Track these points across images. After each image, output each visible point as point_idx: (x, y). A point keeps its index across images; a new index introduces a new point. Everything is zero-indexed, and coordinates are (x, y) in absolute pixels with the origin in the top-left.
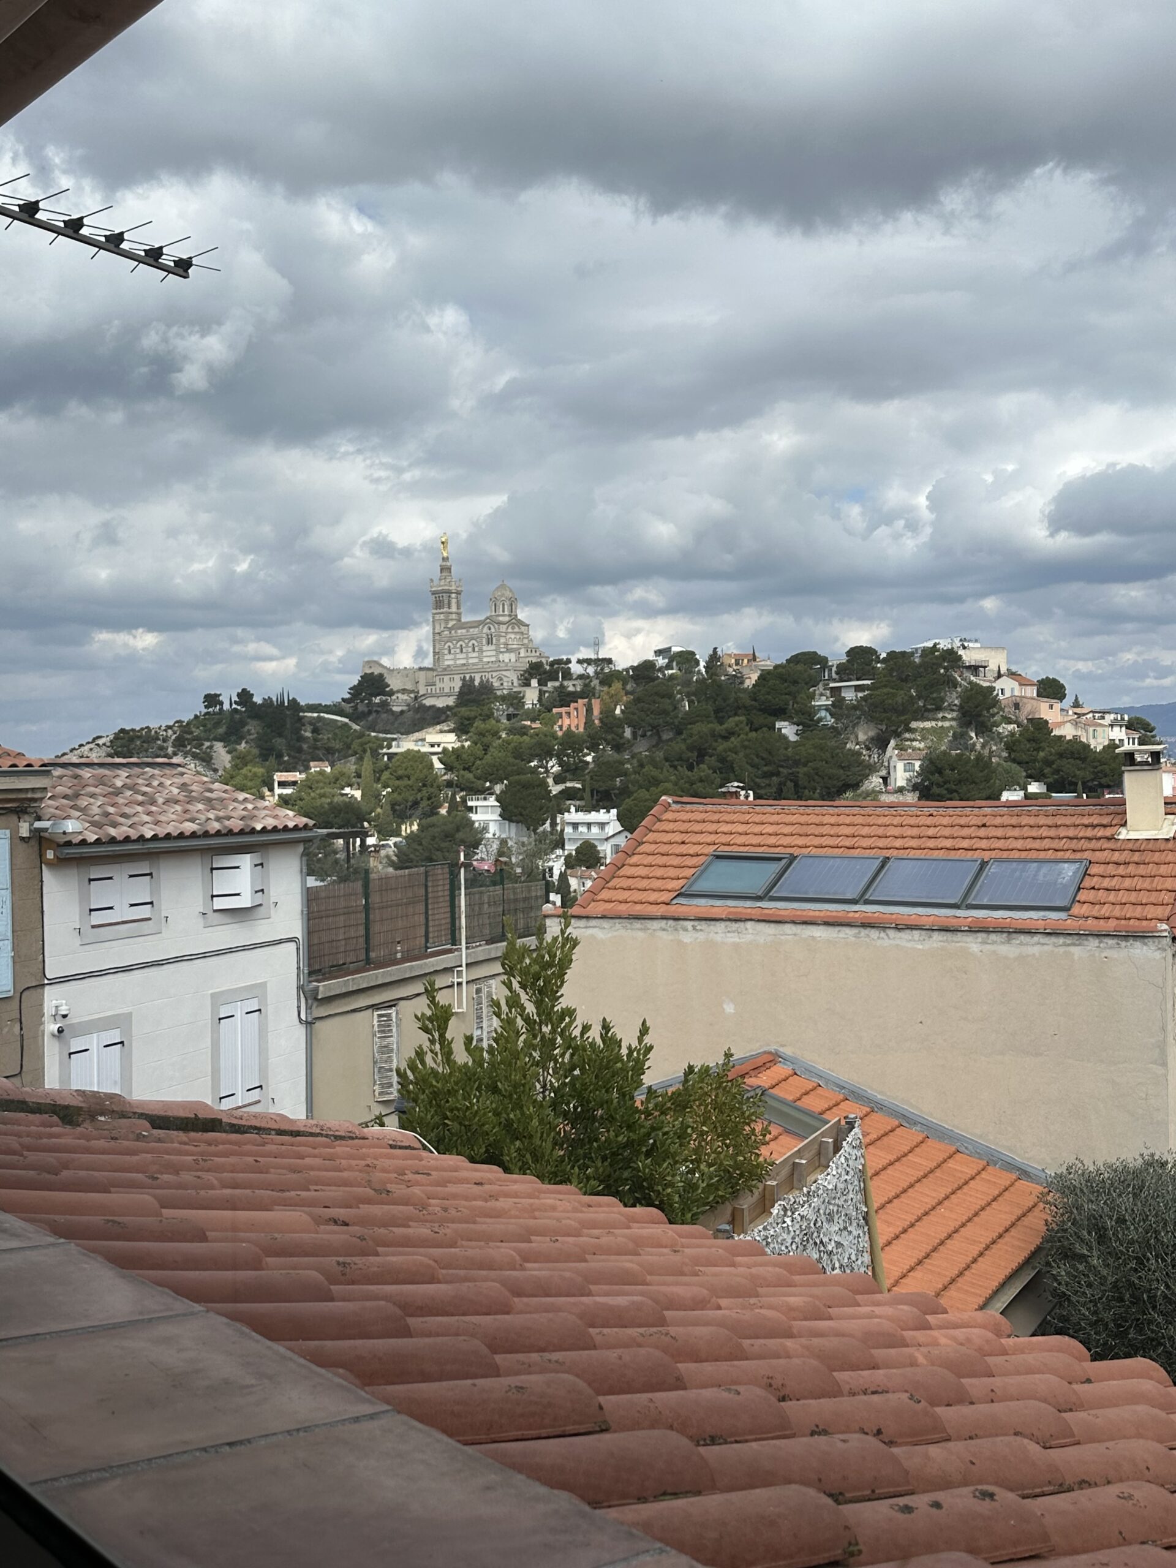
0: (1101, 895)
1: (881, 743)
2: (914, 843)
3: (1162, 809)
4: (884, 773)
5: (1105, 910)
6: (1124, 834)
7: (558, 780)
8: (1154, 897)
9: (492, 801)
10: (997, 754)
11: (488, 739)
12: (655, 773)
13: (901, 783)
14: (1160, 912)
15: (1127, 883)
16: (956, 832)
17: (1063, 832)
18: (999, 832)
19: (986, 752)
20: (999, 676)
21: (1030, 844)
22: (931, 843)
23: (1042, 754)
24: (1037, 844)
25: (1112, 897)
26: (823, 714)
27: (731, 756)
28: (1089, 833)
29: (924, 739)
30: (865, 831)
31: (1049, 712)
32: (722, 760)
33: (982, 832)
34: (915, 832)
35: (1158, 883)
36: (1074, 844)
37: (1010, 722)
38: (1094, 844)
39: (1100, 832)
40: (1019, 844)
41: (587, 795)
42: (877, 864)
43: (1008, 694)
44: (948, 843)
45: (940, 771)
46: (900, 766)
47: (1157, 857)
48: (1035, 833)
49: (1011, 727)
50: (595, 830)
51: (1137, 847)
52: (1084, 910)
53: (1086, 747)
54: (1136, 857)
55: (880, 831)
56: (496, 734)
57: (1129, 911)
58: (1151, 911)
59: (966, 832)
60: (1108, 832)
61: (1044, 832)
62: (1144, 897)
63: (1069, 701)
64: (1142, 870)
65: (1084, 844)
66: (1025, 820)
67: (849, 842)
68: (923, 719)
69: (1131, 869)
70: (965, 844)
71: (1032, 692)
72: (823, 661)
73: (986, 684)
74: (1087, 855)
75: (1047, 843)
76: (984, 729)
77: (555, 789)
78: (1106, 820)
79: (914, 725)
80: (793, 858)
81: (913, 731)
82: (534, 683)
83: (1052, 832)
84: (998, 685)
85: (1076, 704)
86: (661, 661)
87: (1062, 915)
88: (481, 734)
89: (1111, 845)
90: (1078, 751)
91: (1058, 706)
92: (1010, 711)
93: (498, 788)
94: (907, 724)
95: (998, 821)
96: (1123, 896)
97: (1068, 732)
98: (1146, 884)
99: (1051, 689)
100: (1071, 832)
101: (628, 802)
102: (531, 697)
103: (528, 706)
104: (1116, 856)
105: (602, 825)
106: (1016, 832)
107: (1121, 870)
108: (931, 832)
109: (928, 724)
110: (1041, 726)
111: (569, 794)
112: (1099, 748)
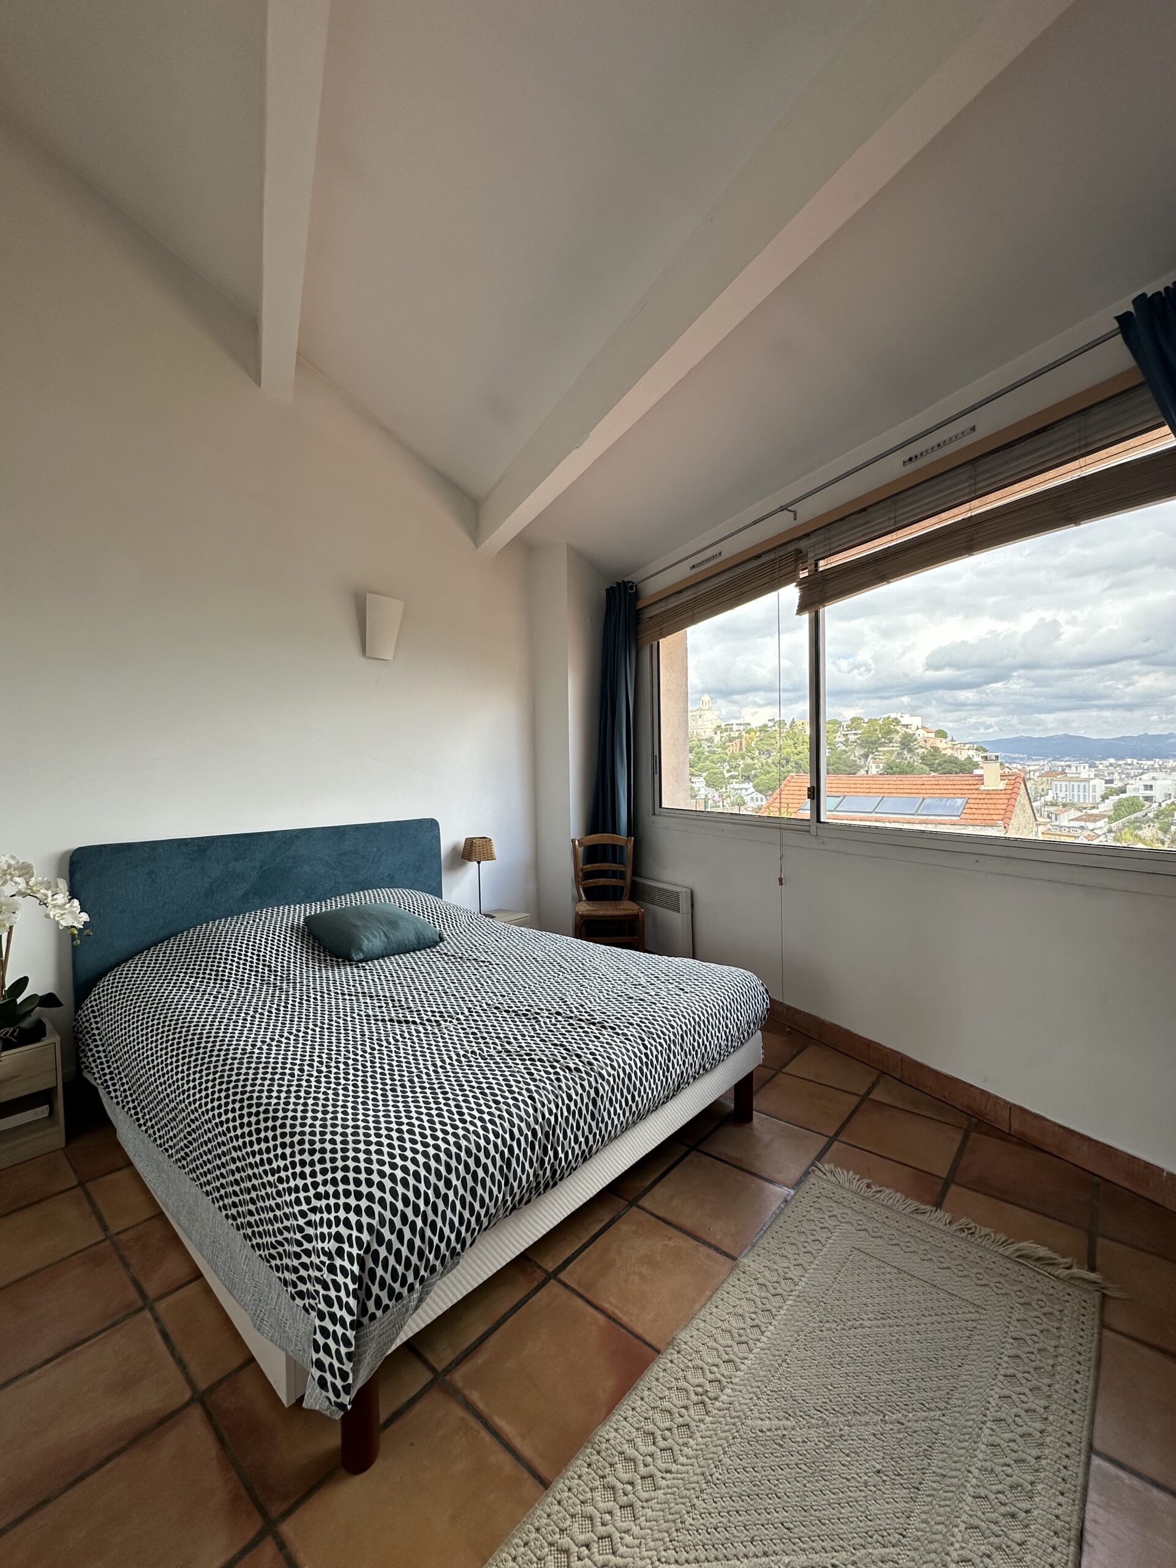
0: (974, 811)
1: (866, 756)
2: (895, 791)
3: (999, 778)
4: (866, 769)
5: (976, 816)
6: (982, 788)
7: (728, 771)
8: (996, 812)
9: (702, 779)
10: (917, 762)
11: (700, 755)
12: (768, 768)
13: (874, 773)
14: (998, 817)
15: (985, 806)
16: (912, 787)
17: (957, 787)
18: (930, 787)
19: (912, 760)
20: (918, 729)
21: (943, 791)
22: (901, 791)
23: (937, 761)
24: (946, 791)
25: (978, 811)
26: (840, 745)
27: (800, 762)
28: (968, 787)
29: (884, 755)
30: (874, 786)
31: (941, 744)
32: (796, 763)
33: (923, 787)
34: (895, 787)
35: (998, 806)
36: (962, 792)
37: (922, 747)
38: (970, 792)
39: (972, 787)
40: (939, 791)
41: (740, 777)
42: (880, 798)
43: (921, 736)
44: (909, 791)
45: (891, 769)
46: (874, 766)
47: (997, 796)
48: (945, 787)
49: (923, 750)
50: (743, 791)
51: (988, 793)
52: (967, 816)
53: (957, 758)
54: (988, 796)
55: (880, 786)
56: (703, 753)
57: (985, 817)
58: (995, 817)
59: (916, 787)
60: (976, 787)
61: (949, 787)
62: (992, 812)
63: (949, 738)
64: (991, 801)
65: (966, 792)
66: (941, 782)
67: (868, 790)
68: (884, 747)
69: (986, 801)
70: (916, 791)
71: (933, 735)
72: (840, 724)
73: (911, 732)
74: (968, 796)
75: (950, 791)
76: (910, 750)
77: (727, 775)
78: (975, 782)
79: (879, 749)
80: (845, 796)
81: (880, 751)
82: (718, 733)
83: (953, 787)
84: (917, 732)
85: (952, 740)
86: (770, 724)
87: (958, 818)
88: (697, 753)
89: (977, 792)
90: (954, 761)
91: (944, 741)
92: (922, 743)
93: (704, 774)
94: (877, 748)
95: (929, 783)
96: (983, 811)
97: (949, 752)
98: (993, 806)
99: (941, 734)
100: (960, 787)
101: (757, 780)
102: (717, 738)
103: (716, 743)
104: (980, 796)
105: (746, 789)
106: (937, 787)
107: (982, 801)
108: (902, 787)
109: (886, 749)
110: (936, 749)
111: (733, 777)
112: (963, 759)
